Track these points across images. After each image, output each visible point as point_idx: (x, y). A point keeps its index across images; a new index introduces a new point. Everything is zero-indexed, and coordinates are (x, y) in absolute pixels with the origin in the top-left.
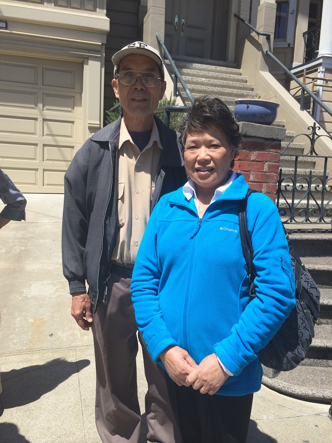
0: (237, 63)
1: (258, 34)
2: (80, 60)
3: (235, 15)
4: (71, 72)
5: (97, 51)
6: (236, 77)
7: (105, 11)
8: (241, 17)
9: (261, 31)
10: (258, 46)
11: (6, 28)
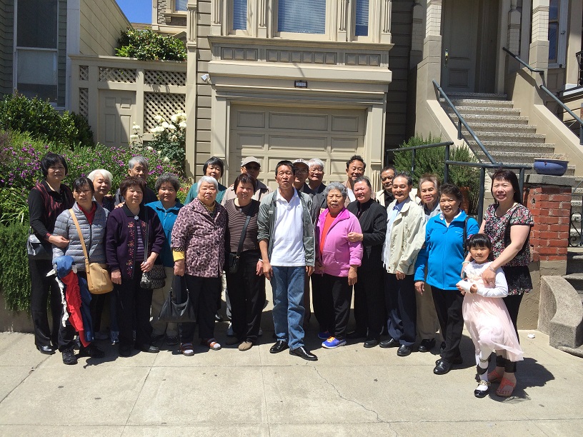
0: (508, 95)
1: (532, 71)
2: (364, 108)
3: (504, 49)
4: (355, 118)
5: (380, 100)
6: (509, 110)
7: (388, 65)
8: (510, 50)
9: (534, 67)
10: (532, 82)
11: (306, 87)
